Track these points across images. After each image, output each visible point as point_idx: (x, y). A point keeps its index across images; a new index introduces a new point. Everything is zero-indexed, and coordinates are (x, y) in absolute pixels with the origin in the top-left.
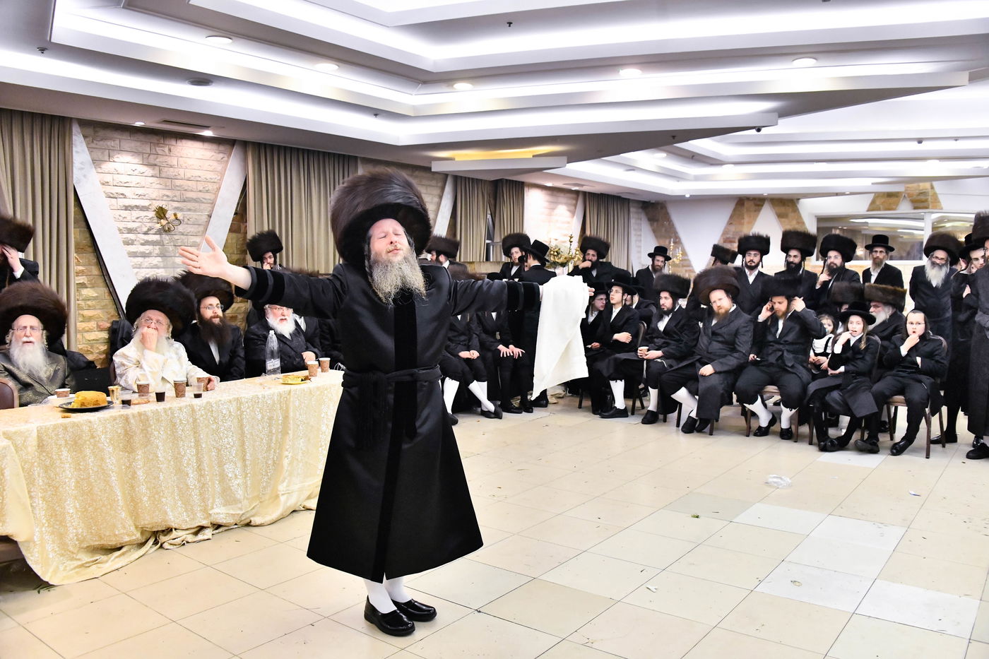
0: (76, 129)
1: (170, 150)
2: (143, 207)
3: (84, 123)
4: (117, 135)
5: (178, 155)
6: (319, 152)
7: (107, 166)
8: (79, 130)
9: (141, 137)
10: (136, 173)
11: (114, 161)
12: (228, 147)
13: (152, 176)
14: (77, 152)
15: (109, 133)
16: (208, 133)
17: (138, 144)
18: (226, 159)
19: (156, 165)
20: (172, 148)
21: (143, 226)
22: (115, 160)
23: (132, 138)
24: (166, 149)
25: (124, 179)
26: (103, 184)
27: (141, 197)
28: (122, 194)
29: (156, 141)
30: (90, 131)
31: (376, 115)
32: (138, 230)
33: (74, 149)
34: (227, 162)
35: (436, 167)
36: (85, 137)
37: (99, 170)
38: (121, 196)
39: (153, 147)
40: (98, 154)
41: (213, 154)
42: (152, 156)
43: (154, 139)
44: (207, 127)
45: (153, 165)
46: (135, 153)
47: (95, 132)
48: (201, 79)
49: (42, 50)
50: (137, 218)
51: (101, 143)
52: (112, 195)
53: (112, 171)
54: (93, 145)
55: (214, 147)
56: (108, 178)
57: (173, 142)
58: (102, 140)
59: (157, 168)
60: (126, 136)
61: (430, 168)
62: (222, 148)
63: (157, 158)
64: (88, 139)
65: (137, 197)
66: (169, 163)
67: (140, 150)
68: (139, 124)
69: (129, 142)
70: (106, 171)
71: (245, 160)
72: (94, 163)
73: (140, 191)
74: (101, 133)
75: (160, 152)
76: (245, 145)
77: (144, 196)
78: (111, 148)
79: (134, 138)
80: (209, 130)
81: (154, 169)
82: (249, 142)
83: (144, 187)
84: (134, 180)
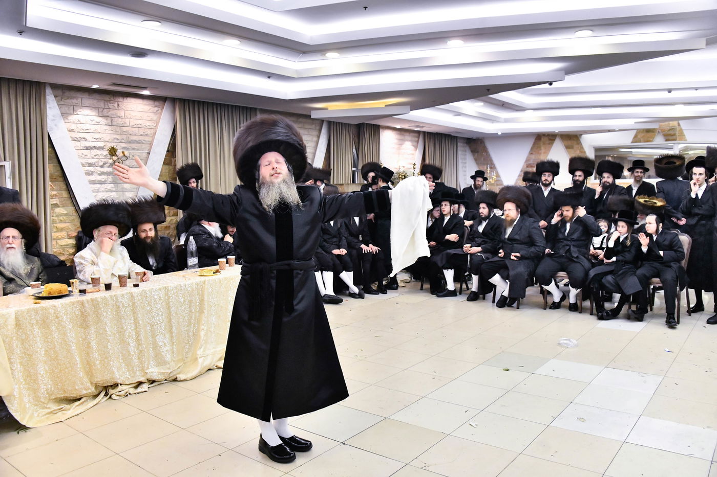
0: (49, 91)
1: (118, 105)
2: (99, 147)
3: (54, 87)
4: (79, 95)
5: (125, 109)
6: (228, 105)
7: (73, 118)
8: (51, 91)
9: (97, 96)
10: (93, 122)
11: (77, 114)
12: (161, 102)
13: (106, 125)
14: (50, 108)
15: (72, 93)
16: (146, 92)
17: (95, 101)
18: (160, 111)
19: (108, 117)
20: (120, 103)
21: (100, 162)
22: (79, 113)
23: (90, 97)
24: (116, 105)
25: (85, 127)
26: (70, 131)
27: (98, 140)
28: (84, 138)
29: (108, 99)
30: (59, 92)
31: (269, 77)
32: (96, 164)
33: (48, 106)
34: (161, 113)
35: (314, 115)
36: (56, 97)
37: (67, 121)
38: (83, 140)
39: (106, 103)
40: (65, 109)
41: (151, 107)
42: (105, 110)
43: (107, 97)
44: (145, 88)
45: (106, 117)
46: (92, 107)
47: (63, 93)
48: (140, 53)
49: (21, 33)
50: (95, 156)
51: (68, 101)
52: (76, 139)
53: (76, 121)
54: (62, 103)
55: (150, 102)
56: (73, 126)
57: (121, 99)
58: (68, 98)
59: (109, 119)
60: (86, 95)
61: (310, 116)
62: (157, 103)
63: (109, 111)
64: (57, 98)
65: (95, 140)
66: (118, 115)
67: (96, 105)
68: (95, 86)
69: (88, 100)
70: (72, 121)
71: (174, 112)
72: (62, 116)
73: (97, 136)
74: (67, 93)
75: (111, 107)
76: (173, 100)
77: (100, 139)
78: (75, 104)
79: (92, 97)
80: (146, 90)
81: (107, 120)
82: (177, 98)
83: (100, 133)
84: (92, 128)
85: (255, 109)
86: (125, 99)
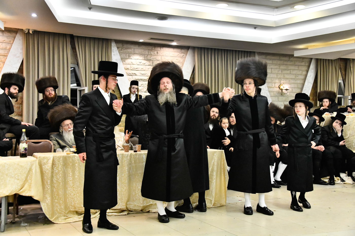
0: (113, 44)
1: (157, 53)
2: (144, 79)
3: (117, 42)
4: (132, 46)
5: (162, 55)
6: (233, 50)
7: (128, 61)
8: (115, 45)
9: (144, 47)
10: (141, 64)
11: (131, 59)
12: (186, 50)
13: (149, 65)
14: (114, 55)
15: (129, 46)
16: (174, 44)
17: (143, 50)
18: (185, 56)
19: (151, 60)
20: (158, 52)
21: (144, 89)
22: (132, 58)
23: (140, 48)
24: (156, 52)
25: (135, 66)
26: (126, 69)
27: (143, 75)
28: (135, 74)
29: (151, 49)
30: (120, 45)
31: (255, 28)
32: (142, 90)
33: (113, 54)
34: (186, 57)
35: (296, 54)
36: (118, 48)
37: (124, 63)
38: (134, 75)
39: (149, 51)
40: (124, 56)
41: (179, 54)
42: (149, 56)
43: (150, 48)
44: (172, 41)
45: (149, 60)
46: (141, 54)
47: (123, 45)
48: (163, 17)
49: (90, 9)
50: (142, 85)
51: (126, 50)
52: (130, 74)
53: (130, 63)
54: (122, 52)
55: (179, 50)
56: (128, 66)
57: (159, 49)
58: (126, 49)
59: (151, 61)
60: (137, 47)
61: (293, 55)
62: (183, 51)
63: (151, 57)
64: (119, 49)
65: (141, 75)
66: (157, 59)
67: (143, 53)
68: (141, 41)
69: (138, 50)
70: (128, 63)
71: (194, 56)
72: (122, 60)
73: (143, 72)
74: (125, 46)
75: (152, 54)
76: (194, 48)
77: (145, 74)
78: (130, 53)
79: (141, 48)
80: (174, 42)
81: (149, 62)
82: (196, 47)
83: (145, 70)
84: (140, 67)
85: (254, 52)
86: (162, 49)
